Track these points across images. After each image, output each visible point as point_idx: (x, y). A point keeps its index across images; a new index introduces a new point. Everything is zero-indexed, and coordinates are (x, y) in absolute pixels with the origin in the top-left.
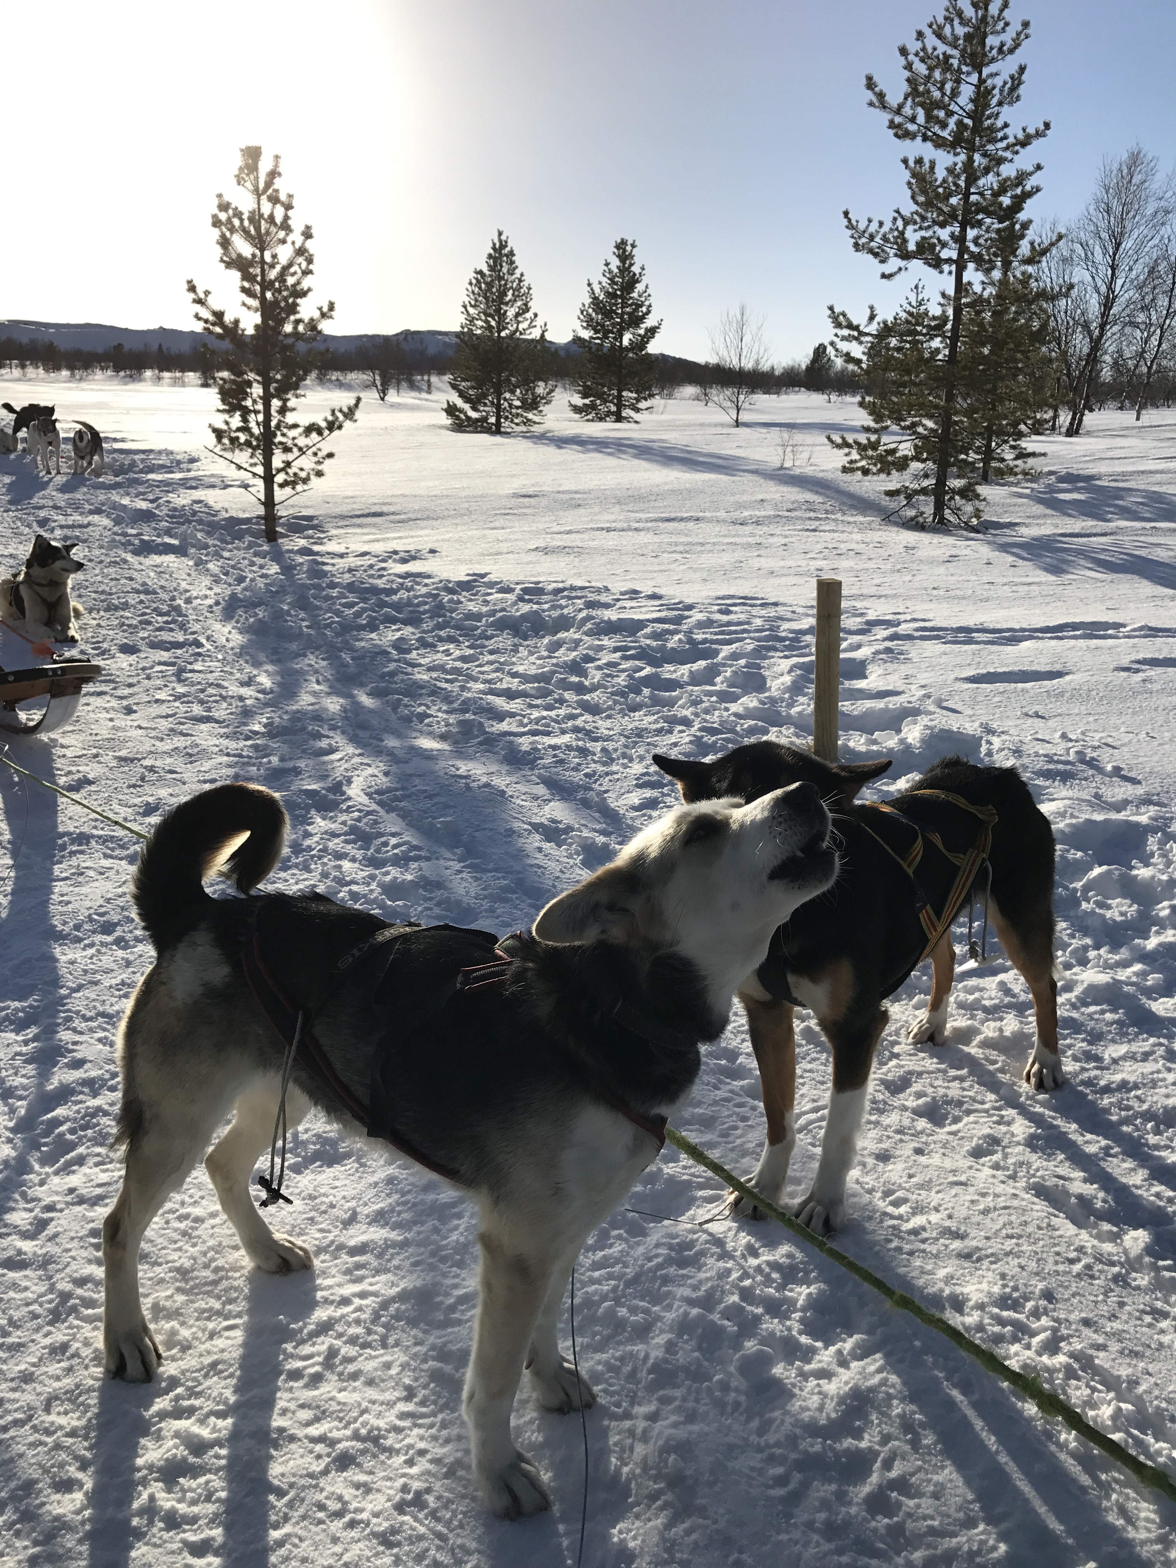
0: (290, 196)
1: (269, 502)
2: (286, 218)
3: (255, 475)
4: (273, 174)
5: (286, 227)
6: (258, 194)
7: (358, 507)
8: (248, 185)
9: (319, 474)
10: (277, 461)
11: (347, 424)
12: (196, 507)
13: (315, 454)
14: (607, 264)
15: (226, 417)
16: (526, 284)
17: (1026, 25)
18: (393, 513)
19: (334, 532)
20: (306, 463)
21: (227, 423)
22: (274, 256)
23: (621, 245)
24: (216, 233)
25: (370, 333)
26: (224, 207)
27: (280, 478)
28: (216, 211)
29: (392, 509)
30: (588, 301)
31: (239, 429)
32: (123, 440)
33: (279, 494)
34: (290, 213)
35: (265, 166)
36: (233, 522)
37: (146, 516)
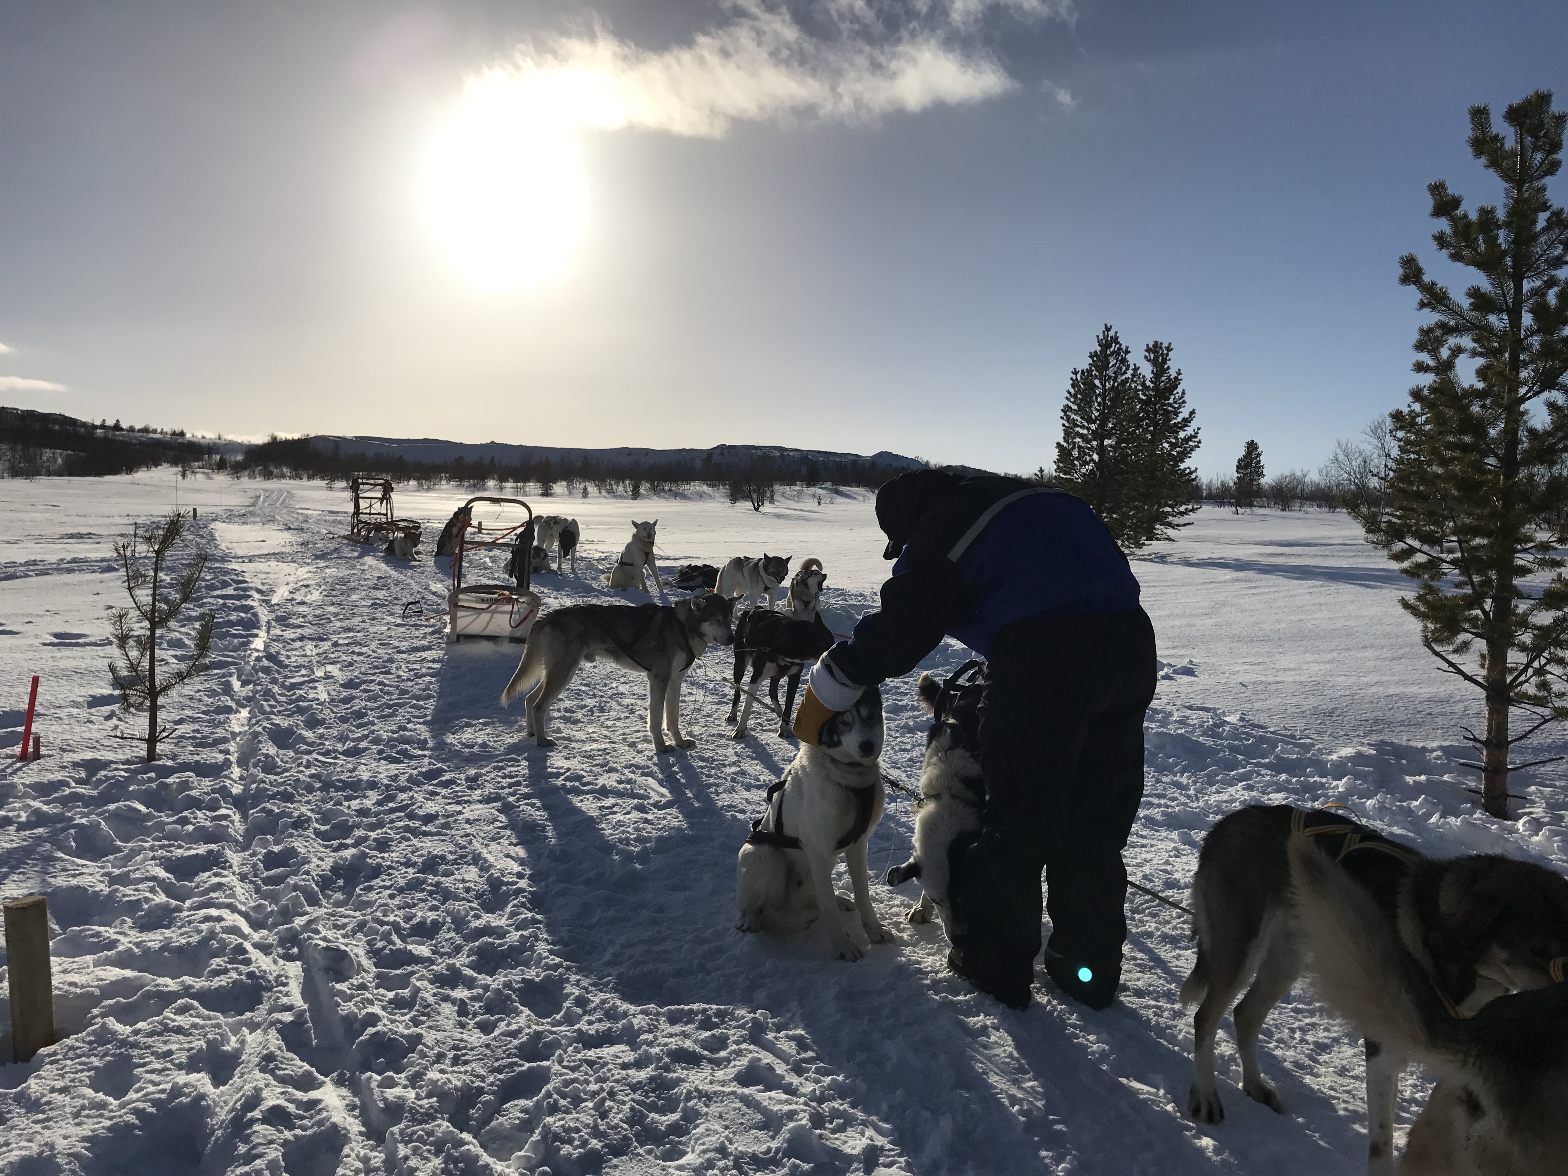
25: (688, 448)
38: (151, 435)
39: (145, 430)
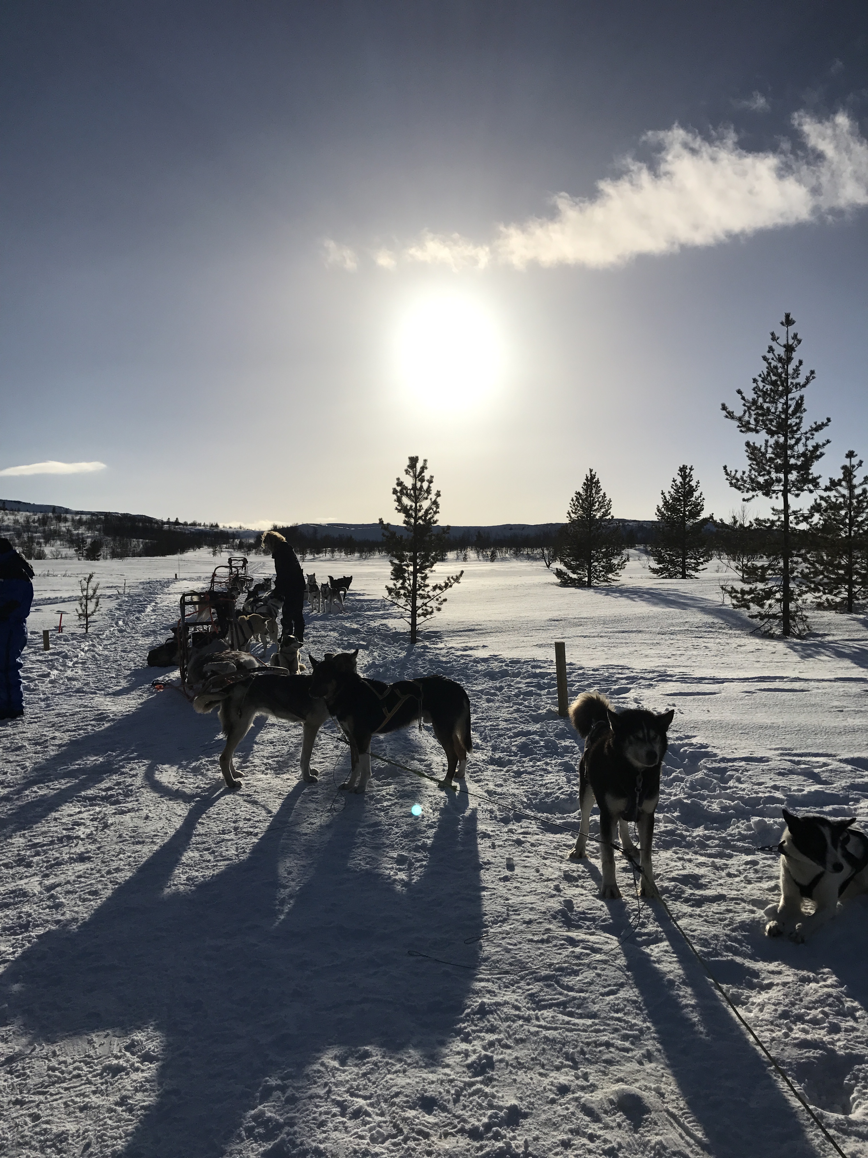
0: (432, 477)
1: (413, 624)
2: (429, 487)
3: (406, 610)
4: (423, 468)
5: (428, 491)
6: (415, 477)
7: (461, 627)
8: (412, 474)
9: (439, 610)
10: (419, 602)
11: (455, 585)
12: (381, 627)
13: (437, 600)
14: (674, 481)
15: (395, 582)
16: (608, 498)
17: (812, 372)
18: (480, 630)
19: (446, 639)
20: (433, 604)
21: (395, 585)
22: (420, 506)
23: (683, 469)
24: (395, 497)
26: (400, 484)
27: (420, 611)
28: (395, 486)
29: (480, 627)
30: (661, 504)
31: (400, 588)
32: (363, 595)
33: (419, 620)
34: (431, 485)
35: (419, 465)
36: (397, 634)
37: (356, 631)
38: (198, 527)
39: (194, 524)
